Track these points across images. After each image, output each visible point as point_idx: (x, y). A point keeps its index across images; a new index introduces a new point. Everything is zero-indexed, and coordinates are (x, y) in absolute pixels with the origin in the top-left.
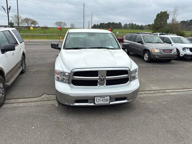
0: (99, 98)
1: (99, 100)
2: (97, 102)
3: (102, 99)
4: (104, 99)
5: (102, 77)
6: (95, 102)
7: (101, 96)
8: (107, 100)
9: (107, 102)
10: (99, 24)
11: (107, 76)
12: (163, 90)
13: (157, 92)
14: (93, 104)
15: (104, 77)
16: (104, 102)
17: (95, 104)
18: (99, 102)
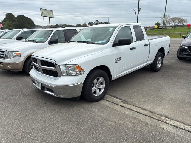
4: (39, 84)
9: (40, 88)
18: (37, 86)
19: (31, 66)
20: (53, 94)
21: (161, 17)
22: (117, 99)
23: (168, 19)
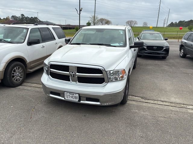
0: (68, 94)
1: (69, 96)
2: (67, 97)
3: (71, 95)
4: (73, 95)
5: (72, 72)
6: (65, 97)
7: (70, 93)
8: (76, 98)
9: (76, 99)
10: (178, 22)
11: (78, 73)
12: (184, 104)
13: (173, 105)
14: (63, 99)
15: (74, 73)
16: (73, 99)
17: (65, 99)
18: (68, 98)
19: (12, 75)
20: (98, 103)
21: (91, 18)
22: (136, 97)
23: (97, 20)
